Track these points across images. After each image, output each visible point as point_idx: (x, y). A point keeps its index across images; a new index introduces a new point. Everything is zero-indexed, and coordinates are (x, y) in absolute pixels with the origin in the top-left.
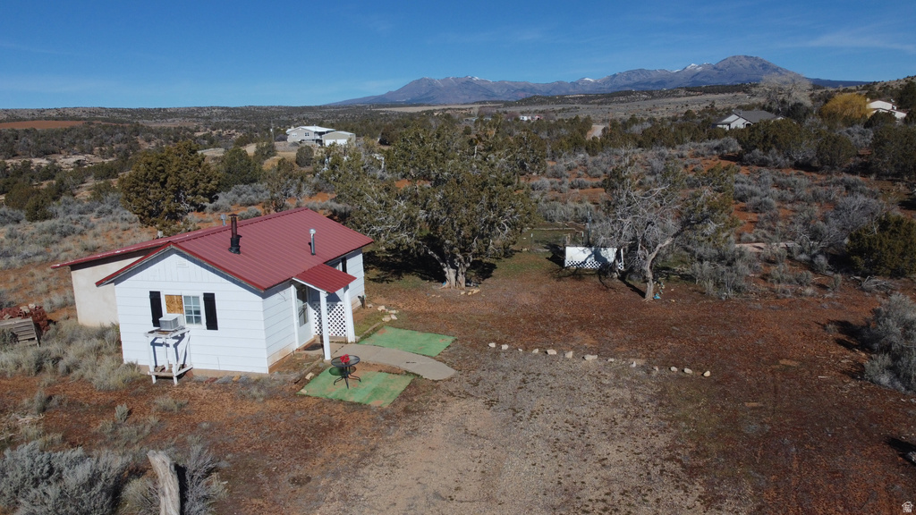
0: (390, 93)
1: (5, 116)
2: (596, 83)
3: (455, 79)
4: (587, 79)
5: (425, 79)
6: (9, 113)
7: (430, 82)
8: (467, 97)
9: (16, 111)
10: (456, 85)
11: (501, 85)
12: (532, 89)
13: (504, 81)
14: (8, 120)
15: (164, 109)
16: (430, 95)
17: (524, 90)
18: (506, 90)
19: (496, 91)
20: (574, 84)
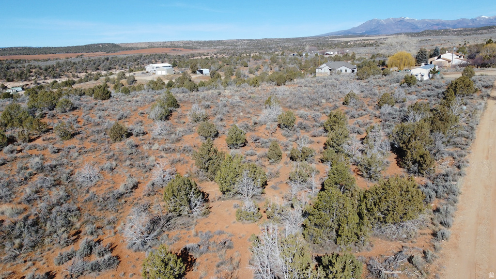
0: (354, 28)
1: (148, 46)
2: (489, 19)
3: (394, 19)
4: (483, 17)
5: (375, 20)
6: (150, 44)
7: (378, 22)
8: (400, 30)
9: (153, 43)
10: (394, 22)
11: (423, 22)
12: (444, 24)
13: (425, 19)
14: (149, 47)
15: (221, 41)
16: (377, 29)
17: (437, 25)
18: (425, 25)
19: (419, 26)
20: (473, 20)
